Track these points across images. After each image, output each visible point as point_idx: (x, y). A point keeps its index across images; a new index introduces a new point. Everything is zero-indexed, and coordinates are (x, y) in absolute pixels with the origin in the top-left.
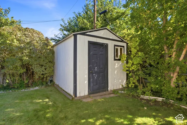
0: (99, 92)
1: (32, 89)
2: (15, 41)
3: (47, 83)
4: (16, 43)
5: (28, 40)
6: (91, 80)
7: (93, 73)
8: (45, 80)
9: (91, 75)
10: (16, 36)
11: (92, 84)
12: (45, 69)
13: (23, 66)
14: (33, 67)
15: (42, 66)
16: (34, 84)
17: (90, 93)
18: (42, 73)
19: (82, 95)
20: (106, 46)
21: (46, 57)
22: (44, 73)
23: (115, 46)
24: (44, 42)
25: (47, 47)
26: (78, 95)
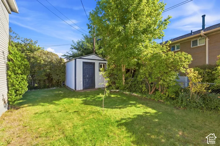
0: (89, 89)
1: (51, 89)
2: (42, 61)
3: (61, 86)
4: (43, 62)
5: (50, 60)
6: (85, 82)
7: (85, 78)
8: (59, 83)
9: (84, 79)
10: (42, 58)
11: (85, 84)
12: (60, 77)
13: (46, 75)
14: (52, 76)
15: (58, 75)
16: (53, 86)
17: (84, 89)
18: (58, 79)
19: (79, 89)
20: (94, 64)
21: (60, 70)
22: (59, 79)
23: (99, 63)
24: (59, 61)
25: (61, 63)
26: (77, 89)
